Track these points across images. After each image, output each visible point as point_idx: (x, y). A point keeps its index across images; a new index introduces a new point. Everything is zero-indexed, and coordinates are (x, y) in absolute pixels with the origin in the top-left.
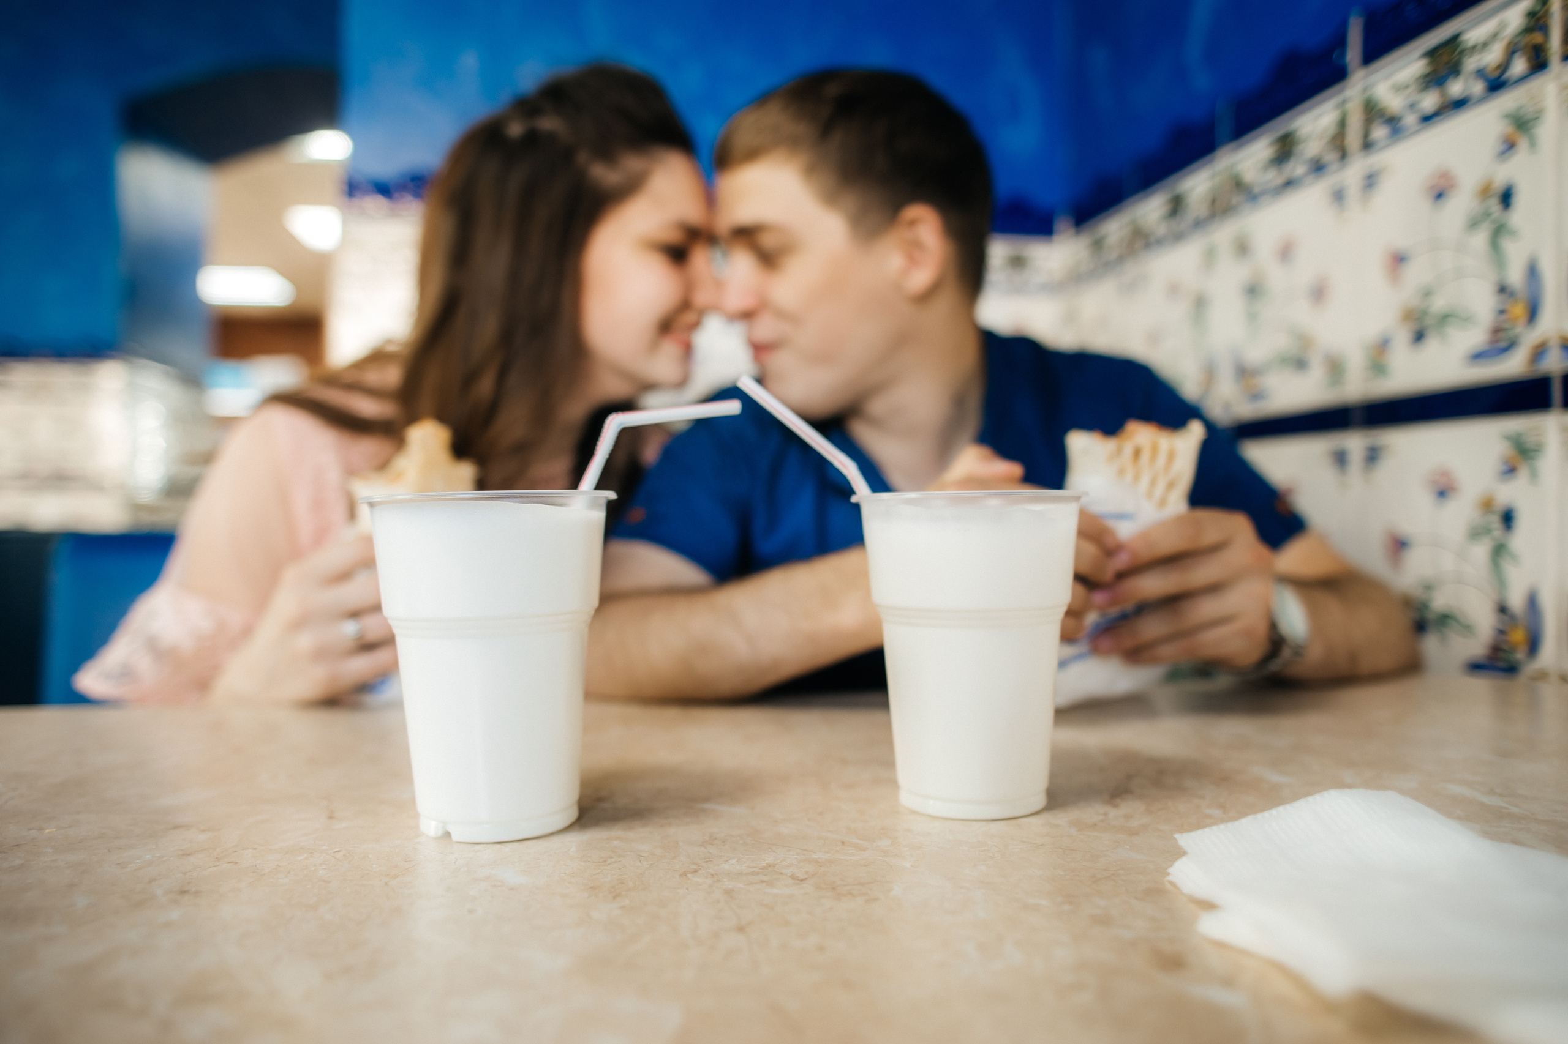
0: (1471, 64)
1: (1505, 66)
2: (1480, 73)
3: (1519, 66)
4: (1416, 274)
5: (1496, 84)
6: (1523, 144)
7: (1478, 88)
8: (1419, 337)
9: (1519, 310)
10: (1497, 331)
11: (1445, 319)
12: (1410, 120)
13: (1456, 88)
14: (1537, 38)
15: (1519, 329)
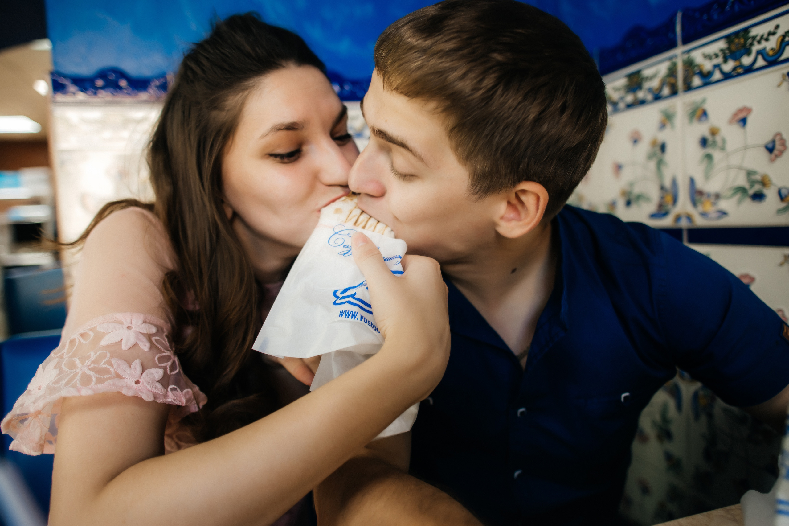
0: (647, 85)
1: (660, 89)
2: (650, 90)
3: (666, 91)
4: (627, 175)
5: (657, 97)
6: (668, 126)
7: (649, 97)
8: (628, 203)
9: (669, 199)
10: (661, 206)
11: (639, 197)
12: (622, 105)
13: (641, 95)
14: (672, 80)
15: (670, 206)
